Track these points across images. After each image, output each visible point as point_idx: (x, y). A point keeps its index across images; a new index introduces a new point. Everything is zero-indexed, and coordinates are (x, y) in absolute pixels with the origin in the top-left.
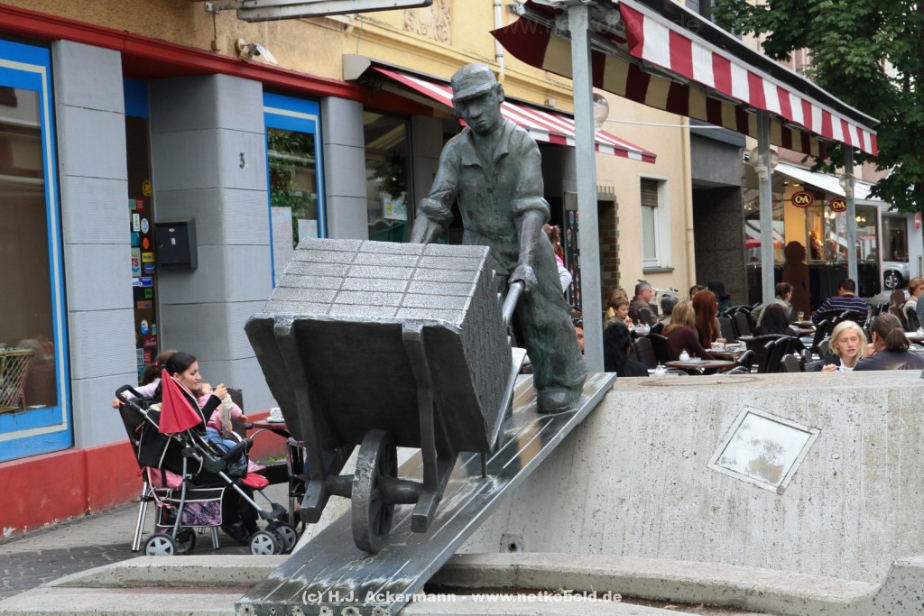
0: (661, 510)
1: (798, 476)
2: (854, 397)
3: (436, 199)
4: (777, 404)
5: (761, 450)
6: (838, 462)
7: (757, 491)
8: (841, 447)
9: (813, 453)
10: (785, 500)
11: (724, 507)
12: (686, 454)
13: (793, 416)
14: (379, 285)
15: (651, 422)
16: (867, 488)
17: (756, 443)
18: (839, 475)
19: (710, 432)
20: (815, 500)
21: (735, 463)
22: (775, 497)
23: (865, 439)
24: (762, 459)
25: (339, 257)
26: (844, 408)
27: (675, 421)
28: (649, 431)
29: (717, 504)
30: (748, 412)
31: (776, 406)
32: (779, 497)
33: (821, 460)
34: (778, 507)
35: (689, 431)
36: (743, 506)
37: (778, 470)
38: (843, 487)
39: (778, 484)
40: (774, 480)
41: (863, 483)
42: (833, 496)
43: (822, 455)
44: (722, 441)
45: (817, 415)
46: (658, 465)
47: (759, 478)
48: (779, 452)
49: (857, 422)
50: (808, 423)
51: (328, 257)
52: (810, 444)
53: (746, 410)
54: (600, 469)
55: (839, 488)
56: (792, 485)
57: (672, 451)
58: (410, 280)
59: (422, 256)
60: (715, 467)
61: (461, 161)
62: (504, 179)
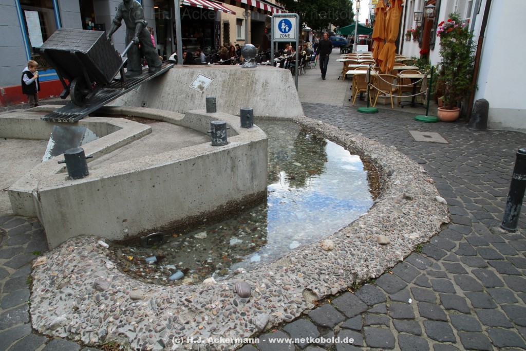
0: (177, 96)
1: (207, 89)
3: (116, 19)
5: (201, 83)
6: (216, 86)
7: (198, 93)
8: (218, 83)
9: (211, 84)
10: (204, 95)
11: (190, 96)
12: (185, 84)
13: (209, 75)
15: (178, 76)
17: (200, 81)
19: (191, 78)
21: (195, 86)
23: (223, 81)
24: (200, 85)
25: (66, 33)
27: (184, 76)
28: (178, 78)
30: (200, 74)
31: (206, 73)
32: (202, 94)
34: (202, 96)
35: (186, 78)
36: (195, 96)
37: (204, 88)
40: (202, 90)
43: (213, 85)
44: (193, 81)
45: (214, 75)
46: (178, 86)
47: (199, 89)
48: (204, 84)
49: (222, 77)
50: (212, 77)
51: (64, 33)
52: (211, 82)
54: (166, 87)
56: (206, 92)
57: (182, 83)
58: (81, 39)
59: (87, 33)
60: (190, 87)
61: (122, 9)
62: (133, 14)
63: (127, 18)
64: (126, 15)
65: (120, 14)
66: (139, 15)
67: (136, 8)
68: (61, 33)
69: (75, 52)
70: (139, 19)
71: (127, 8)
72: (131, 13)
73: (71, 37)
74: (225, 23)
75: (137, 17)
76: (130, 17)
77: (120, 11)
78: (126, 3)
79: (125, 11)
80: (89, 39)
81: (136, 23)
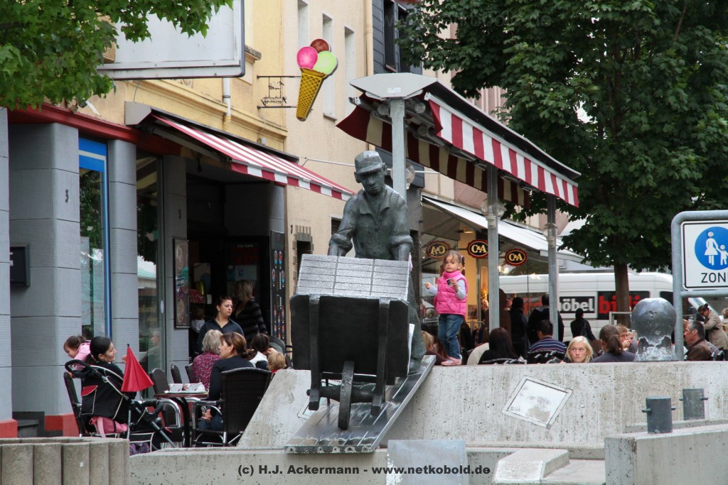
1: (560, 418)
2: (593, 371)
3: (343, 234)
4: (545, 375)
5: (535, 402)
6: (583, 409)
7: (534, 427)
8: (586, 400)
9: (568, 404)
10: (552, 432)
11: (513, 437)
12: (488, 405)
13: (555, 382)
14: (355, 280)
15: (463, 386)
16: (602, 424)
17: (532, 398)
18: (584, 417)
19: (502, 392)
20: (570, 432)
21: (519, 410)
22: (545, 430)
23: (601, 395)
24: (536, 408)
25: (328, 265)
26: (587, 377)
27: (480, 384)
28: (462, 391)
29: (509, 435)
30: (527, 380)
32: (548, 430)
33: (573, 408)
34: (547, 436)
35: (489, 391)
36: (526, 435)
37: (547, 414)
38: (587, 423)
39: (547, 423)
40: (544, 421)
41: (599, 422)
42: (581, 429)
43: (574, 405)
44: (510, 397)
45: (571, 381)
46: (469, 412)
47: (535, 419)
48: (547, 403)
49: (595, 385)
50: (565, 386)
51: (322, 265)
52: (566, 399)
53: (525, 378)
54: (432, 414)
55: (585, 424)
56: (556, 424)
57: (478, 404)
58: (372, 278)
59: (374, 266)
60: (507, 413)
61: (359, 211)
62: (386, 223)
63: (369, 233)
64: (367, 224)
65: (353, 222)
66: (402, 225)
67: (396, 207)
68: (317, 266)
69: (389, 301)
70: (402, 233)
71: (371, 207)
72: (381, 221)
73: (345, 273)
74: (301, 240)
75: (398, 230)
76: (376, 230)
77: (354, 214)
78: (369, 197)
79: (368, 215)
80: (388, 276)
81: (398, 245)
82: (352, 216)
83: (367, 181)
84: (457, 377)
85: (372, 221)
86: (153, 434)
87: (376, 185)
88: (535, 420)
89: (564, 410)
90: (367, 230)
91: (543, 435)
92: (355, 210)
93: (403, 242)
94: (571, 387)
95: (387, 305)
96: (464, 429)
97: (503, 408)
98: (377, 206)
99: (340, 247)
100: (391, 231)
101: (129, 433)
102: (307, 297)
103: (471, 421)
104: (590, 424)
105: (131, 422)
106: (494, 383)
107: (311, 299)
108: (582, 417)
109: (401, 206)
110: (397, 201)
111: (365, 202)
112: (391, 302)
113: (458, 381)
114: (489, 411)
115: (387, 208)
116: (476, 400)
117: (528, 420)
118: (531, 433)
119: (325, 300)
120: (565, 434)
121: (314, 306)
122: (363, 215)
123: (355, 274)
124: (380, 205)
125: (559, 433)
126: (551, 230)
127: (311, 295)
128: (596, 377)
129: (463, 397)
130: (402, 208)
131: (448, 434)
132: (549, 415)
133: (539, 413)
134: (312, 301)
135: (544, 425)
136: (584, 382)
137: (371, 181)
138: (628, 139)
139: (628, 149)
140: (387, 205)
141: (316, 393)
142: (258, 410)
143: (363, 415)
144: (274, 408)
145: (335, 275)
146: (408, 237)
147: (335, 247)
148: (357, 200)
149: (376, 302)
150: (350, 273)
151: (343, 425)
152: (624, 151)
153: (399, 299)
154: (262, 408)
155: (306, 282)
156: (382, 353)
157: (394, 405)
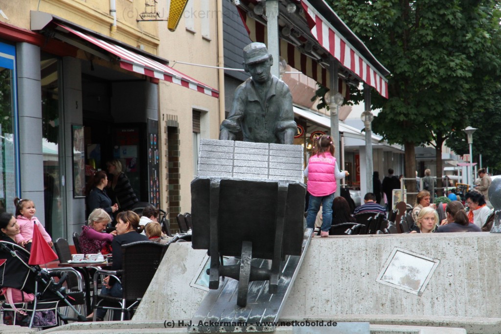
0: (351, 306)
1: (430, 286)
2: (458, 242)
3: (232, 119)
5: (406, 272)
6: (451, 278)
7: (406, 294)
8: (452, 269)
9: (437, 273)
10: (423, 299)
11: (388, 303)
12: (363, 274)
13: (424, 252)
15: (340, 256)
16: (469, 292)
17: (403, 267)
18: (452, 285)
19: (376, 262)
20: (440, 299)
21: (392, 279)
22: (417, 297)
23: (466, 265)
24: (407, 277)
25: (226, 149)
26: (452, 248)
27: (355, 255)
28: (339, 261)
29: (384, 302)
30: (397, 251)
31: (413, 247)
32: (419, 297)
33: (442, 277)
34: (419, 302)
35: (363, 261)
36: (399, 302)
37: (418, 282)
38: (455, 291)
39: (418, 290)
40: (415, 289)
41: (466, 289)
42: (450, 296)
43: (442, 274)
44: (383, 267)
45: (438, 252)
46: (347, 281)
48: (417, 272)
49: (460, 256)
50: (432, 256)
51: (220, 149)
52: (434, 268)
53: (396, 249)
54: (312, 283)
55: (453, 292)
56: (427, 291)
57: (354, 273)
58: (268, 161)
59: (269, 149)
60: (381, 281)
61: (247, 98)
62: (272, 109)
63: (257, 118)
64: (254, 110)
65: (242, 108)
66: (287, 111)
67: (282, 95)
68: (215, 150)
69: (288, 184)
70: (287, 119)
71: (258, 95)
72: (268, 107)
73: (243, 157)
74: (170, 126)
75: (284, 116)
76: (263, 116)
77: (243, 101)
78: (257, 85)
79: (256, 102)
80: (284, 160)
81: (283, 130)
82: (241, 103)
83: (255, 70)
84: (334, 249)
85: (259, 108)
86: (58, 302)
87: (264, 74)
88: (407, 288)
89: (433, 278)
90: (255, 116)
91: (415, 302)
92: (244, 98)
93: (288, 127)
94: (438, 257)
95: (286, 188)
96: (342, 296)
97: (377, 276)
98: (263, 93)
99: (230, 132)
100: (277, 116)
101: (35, 302)
102: (208, 181)
103: (348, 290)
104: (458, 291)
105: (38, 291)
106: (368, 253)
107: (212, 182)
108: (450, 285)
109: (286, 93)
110: (282, 89)
111: (253, 90)
112: (290, 185)
113: (335, 252)
114: (365, 280)
115: (274, 96)
116: (352, 270)
117: (401, 288)
118: (404, 300)
119: (225, 183)
120: (436, 301)
121: (214, 189)
122: (251, 102)
123: (252, 157)
124: (266, 93)
125: (430, 300)
126: (367, 117)
127: (212, 178)
128: (461, 247)
129: (340, 267)
130: (287, 95)
131: (328, 301)
132: (419, 284)
133: (410, 281)
134: (213, 184)
135: (415, 292)
136: (450, 253)
137: (259, 70)
138: (416, 48)
139: (417, 55)
140: (273, 92)
141: (215, 272)
142: (153, 280)
143: (258, 291)
144: (168, 278)
145: (233, 159)
146: (293, 122)
147: (225, 132)
148: (245, 88)
149: (274, 185)
150: (247, 157)
151: (242, 303)
152: (415, 57)
153: (298, 182)
154: (157, 279)
155: (206, 166)
156: (279, 234)
157: (285, 280)
